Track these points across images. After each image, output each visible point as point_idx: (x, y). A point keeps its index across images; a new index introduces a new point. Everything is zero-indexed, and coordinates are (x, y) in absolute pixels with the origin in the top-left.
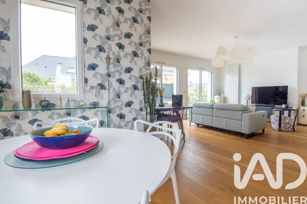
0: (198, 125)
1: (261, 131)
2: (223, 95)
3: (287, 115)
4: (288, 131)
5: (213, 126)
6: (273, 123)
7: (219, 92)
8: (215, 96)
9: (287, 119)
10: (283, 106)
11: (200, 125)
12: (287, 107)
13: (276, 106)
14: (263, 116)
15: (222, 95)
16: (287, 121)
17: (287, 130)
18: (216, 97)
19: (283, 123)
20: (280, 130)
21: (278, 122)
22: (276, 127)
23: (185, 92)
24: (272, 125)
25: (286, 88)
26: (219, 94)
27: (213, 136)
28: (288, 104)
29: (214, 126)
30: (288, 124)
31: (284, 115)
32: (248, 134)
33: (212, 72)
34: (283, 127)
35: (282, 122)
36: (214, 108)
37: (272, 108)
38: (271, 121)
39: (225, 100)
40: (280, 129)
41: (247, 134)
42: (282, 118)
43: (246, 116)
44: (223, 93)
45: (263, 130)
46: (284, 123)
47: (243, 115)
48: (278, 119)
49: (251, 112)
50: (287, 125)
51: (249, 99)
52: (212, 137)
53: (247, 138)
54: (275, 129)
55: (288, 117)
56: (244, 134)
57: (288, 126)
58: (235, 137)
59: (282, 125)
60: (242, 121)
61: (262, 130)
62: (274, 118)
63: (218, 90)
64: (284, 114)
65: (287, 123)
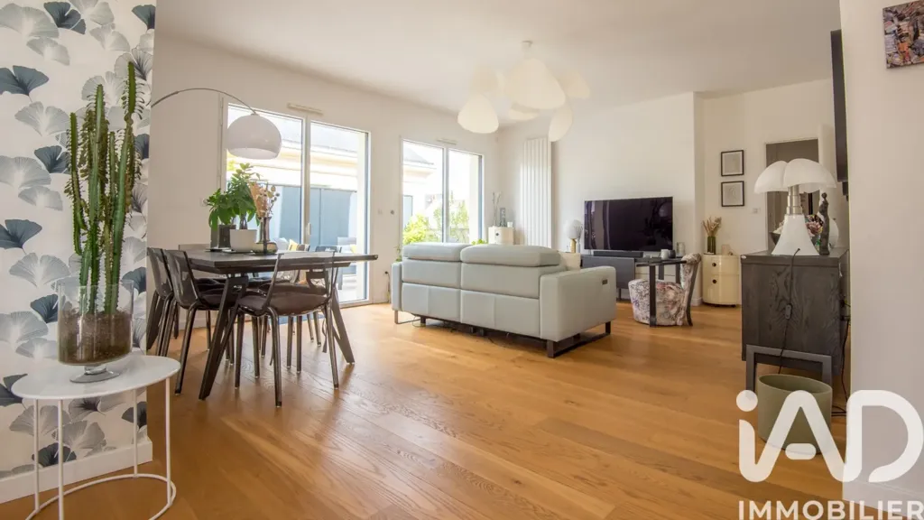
0: (423, 319)
1: (601, 330)
2: (514, 226)
3: (673, 279)
4: (676, 325)
5: (462, 322)
6: (636, 302)
7: (501, 215)
8: (490, 228)
9: (671, 288)
10: (664, 254)
11: (429, 321)
12: (673, 256)
13: (647, 255)
14: (605, 282)
15: (509, 225)
16: (671, 294)
17: (673, 323)
18: (493, 230)
19: (660, 303)
20: (653, 324)
21: (646, 300)
22: (644, 316)
23: (392, 212)
24: (634, 308)
25: (668, 201)
26: (502, 223)
27: (454, 357)
28: (675, 248)
29: (462, 320)
30: (675, 303)
31: (663, 279)
32: (557, 340)
33: (480, 157)
34: (662, 314)
35: (658, 300)
36: (462, 259)
37: (635, 261)
38: (631, 297)
39: (518, 237)
40: (654, 319)
41: (554, 343)
42: (658, 287)
43: (550, 281)
44: (513, 219)
45: (608, 326)
46: (664, 302)
47: (542, 278)
48: (647, 292)
49: (567, 269)
50: (670, 306)
51: (579, 237)
52: (450, 359)
53: (556, 355)
54: (642, 321)
55: (673, 284)
56: (546, 341)
57: (673, 311)
58: (520, 353)
59: (660, 309)
60: (538, 298)
61: (604, 326)
62: (637, 288)
63: (499, 210)
64: (665, 277)
65: (669, 302)
